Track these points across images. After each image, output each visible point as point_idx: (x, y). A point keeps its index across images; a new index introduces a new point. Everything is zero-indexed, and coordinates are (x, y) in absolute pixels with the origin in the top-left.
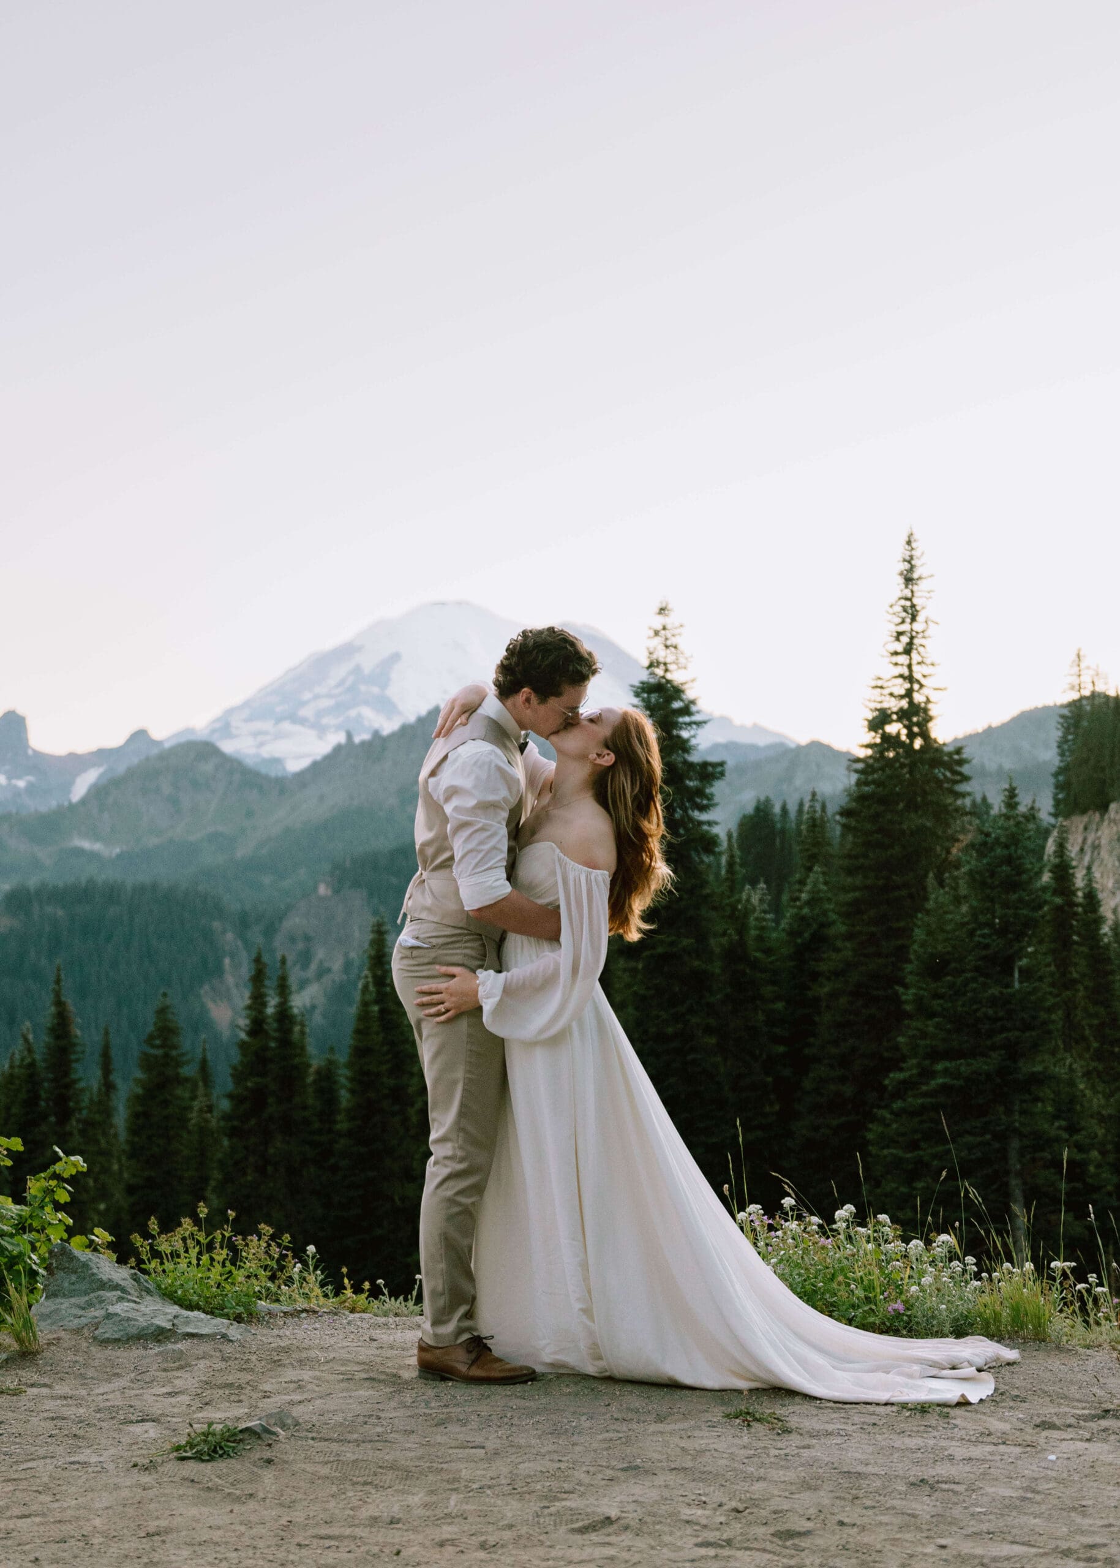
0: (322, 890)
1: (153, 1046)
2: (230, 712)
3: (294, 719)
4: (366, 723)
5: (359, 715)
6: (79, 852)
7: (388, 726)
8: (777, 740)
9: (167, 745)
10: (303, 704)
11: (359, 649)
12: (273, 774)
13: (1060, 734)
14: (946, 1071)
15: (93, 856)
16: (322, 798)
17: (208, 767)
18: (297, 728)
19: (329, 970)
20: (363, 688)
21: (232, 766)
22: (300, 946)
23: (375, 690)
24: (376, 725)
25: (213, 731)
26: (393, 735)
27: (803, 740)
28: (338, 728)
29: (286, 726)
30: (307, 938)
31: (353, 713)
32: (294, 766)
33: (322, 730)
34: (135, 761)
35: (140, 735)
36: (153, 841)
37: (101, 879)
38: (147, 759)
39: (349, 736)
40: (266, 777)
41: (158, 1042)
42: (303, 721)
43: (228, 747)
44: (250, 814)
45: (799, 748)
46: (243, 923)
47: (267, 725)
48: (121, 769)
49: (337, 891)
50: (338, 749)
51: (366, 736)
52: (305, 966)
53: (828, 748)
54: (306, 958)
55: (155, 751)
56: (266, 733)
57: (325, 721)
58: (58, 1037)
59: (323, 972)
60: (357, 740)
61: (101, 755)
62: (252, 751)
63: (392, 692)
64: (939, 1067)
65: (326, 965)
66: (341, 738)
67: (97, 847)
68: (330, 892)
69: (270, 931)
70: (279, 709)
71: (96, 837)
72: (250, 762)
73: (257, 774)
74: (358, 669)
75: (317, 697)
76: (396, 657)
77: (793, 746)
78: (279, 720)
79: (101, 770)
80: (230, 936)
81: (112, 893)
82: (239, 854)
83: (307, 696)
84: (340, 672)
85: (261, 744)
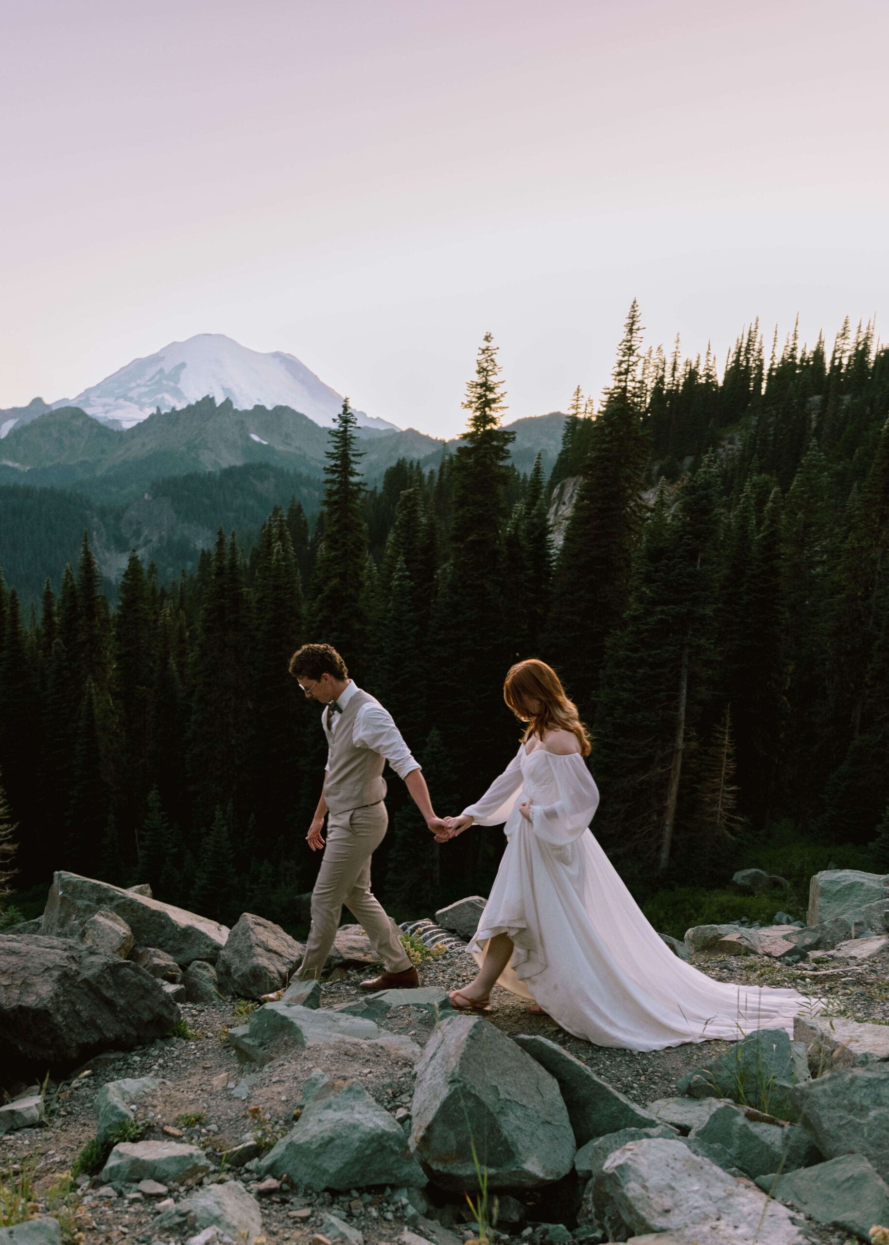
0: (146, 496)
1: (128, 579)
2: (88, 391)
3: (126, 398)
4: (167, 403)
5: (163, 399)
6: (7, 467)
7: (180, 406)
8: (391, 427)
9: (54, 409)
10: (132, 389)
11: (163, 359)
12: (115, 429)
13: (564, 432)
14: (662, 612)
15: (14, 470)
16: (144, 444)
17: (79, 423)
18: (127, 403)
19: (151, 541)
20: (165, 382)
21: (92, 423)
22: (135, 527)
23: (172, 384)
24: (172, 405)
25: (80, 402)
26: (182, 411)
27: (404, 428)
28: (151, 405)
29: (121, 401)
30: (139, 523)
31: (159, 396)
32: (127, 425)
33: (142, 406)
34: (36, 417)
35: (38, 401)
36: (49, 464)
37: (21, 483)
38: (43, 416)
39: (158, 409)
40: (112, 430)
41: (130, 577)
42: (131, 400)
43: (89, 411)
44: (103, 452)
45: (402, 432)
46: (103, 513)
47: (110, 400)
48: (28, 421)
49: (155, 498)
50: (152, 416)
51: (168, 411)
52: (138, 538)
53: (417, 433)
54: (138, 534)
55: (47, 412)
56: (110, 405)
57: (143, 400)
58: (87, 572)
59: (147, 542)
60: (163, 412)
61: (15, 412)
62: (102, 415)
63: (180, 386)
64: (659, 609)
65: (149, 538)
66: (154, 411)
67: (17, 465)
68: (150, 498)
69: (118, 518)
70: (117, 391)
71: (16, 460)
72: (101, 421)
73: (106, 428)
74: (161, 371)
75: (138, 386)
76: (183, 365)
77: (398, 431)
78: (117, 398)
79: (16, 421)
80: (95, 520)
81: (28, 492)
82: (98, 474)
83: (133, 385)
84: (152, 371)
85: (106, 412)
